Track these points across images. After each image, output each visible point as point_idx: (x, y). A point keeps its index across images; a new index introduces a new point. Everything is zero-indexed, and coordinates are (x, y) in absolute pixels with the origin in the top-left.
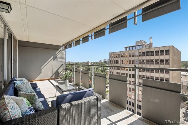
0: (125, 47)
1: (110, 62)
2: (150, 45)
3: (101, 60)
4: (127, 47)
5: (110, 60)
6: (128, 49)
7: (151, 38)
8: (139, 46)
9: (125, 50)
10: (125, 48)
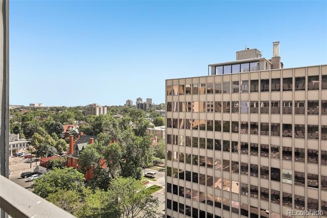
0: (212, 66)
1: (169, 106)
2: (275, 63)
3: (129, 102)
4: (216, 66)
5: (170, 100)
6: (219, 71)
7: (276, 44)
8: (249, 62)
9: (210, 75)
10: (210, 67)
